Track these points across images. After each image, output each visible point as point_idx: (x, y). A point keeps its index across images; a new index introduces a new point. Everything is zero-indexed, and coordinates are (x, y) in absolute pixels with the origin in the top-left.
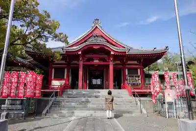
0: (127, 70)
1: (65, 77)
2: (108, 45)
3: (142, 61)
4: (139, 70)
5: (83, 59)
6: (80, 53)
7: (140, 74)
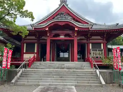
0: (91, 45)
1: (36, 51)
2: (73, 22)
3: (105, 36)
4: (102, 45)
5: (50, 35)
6: (47, 29)
7: (104, 48)
